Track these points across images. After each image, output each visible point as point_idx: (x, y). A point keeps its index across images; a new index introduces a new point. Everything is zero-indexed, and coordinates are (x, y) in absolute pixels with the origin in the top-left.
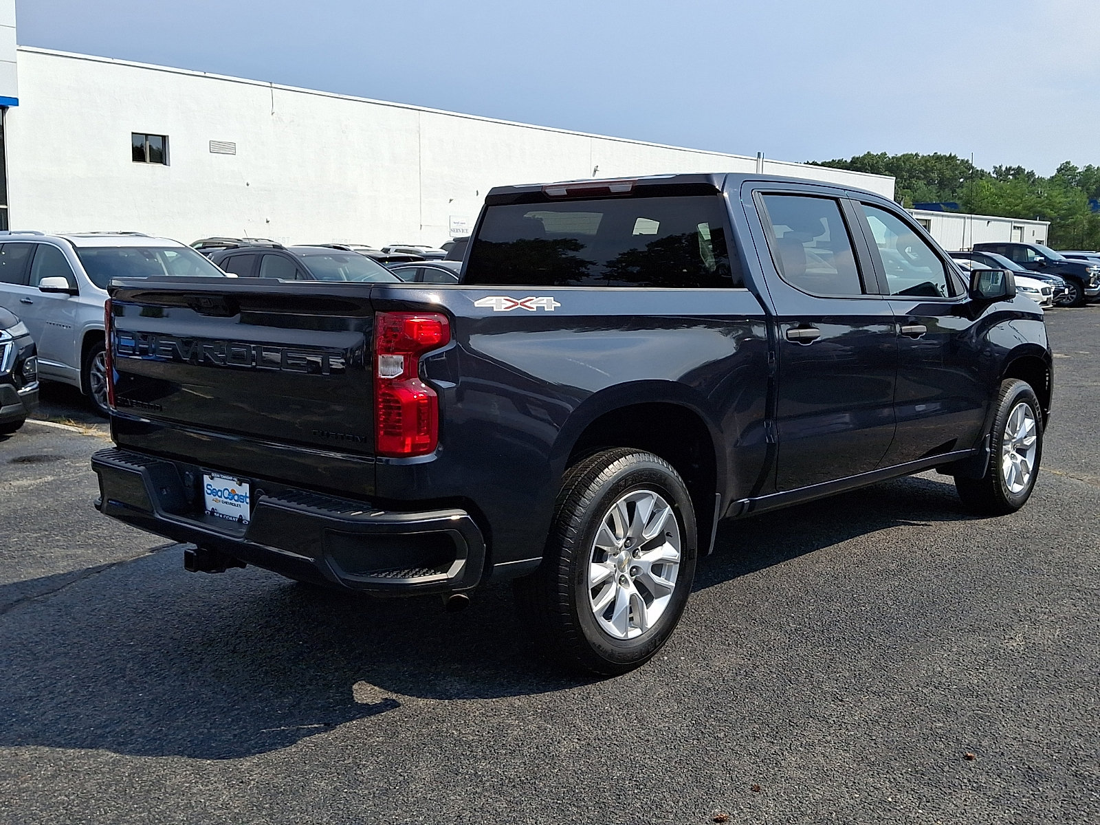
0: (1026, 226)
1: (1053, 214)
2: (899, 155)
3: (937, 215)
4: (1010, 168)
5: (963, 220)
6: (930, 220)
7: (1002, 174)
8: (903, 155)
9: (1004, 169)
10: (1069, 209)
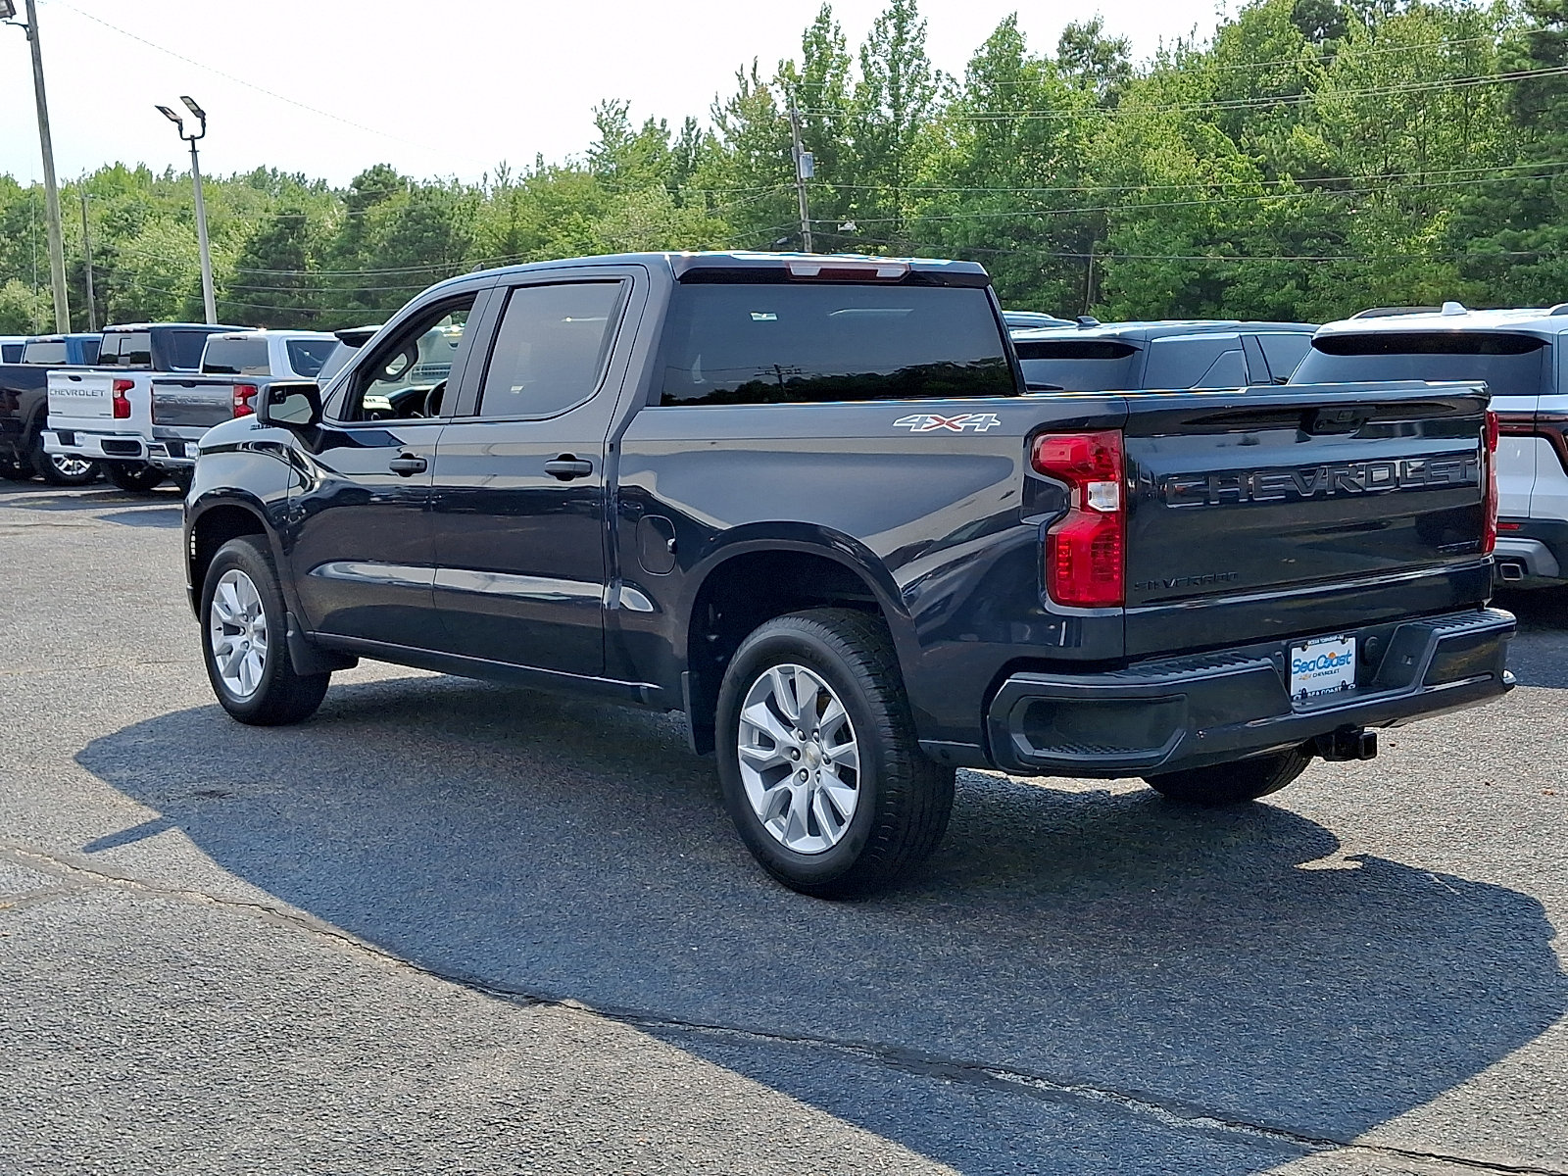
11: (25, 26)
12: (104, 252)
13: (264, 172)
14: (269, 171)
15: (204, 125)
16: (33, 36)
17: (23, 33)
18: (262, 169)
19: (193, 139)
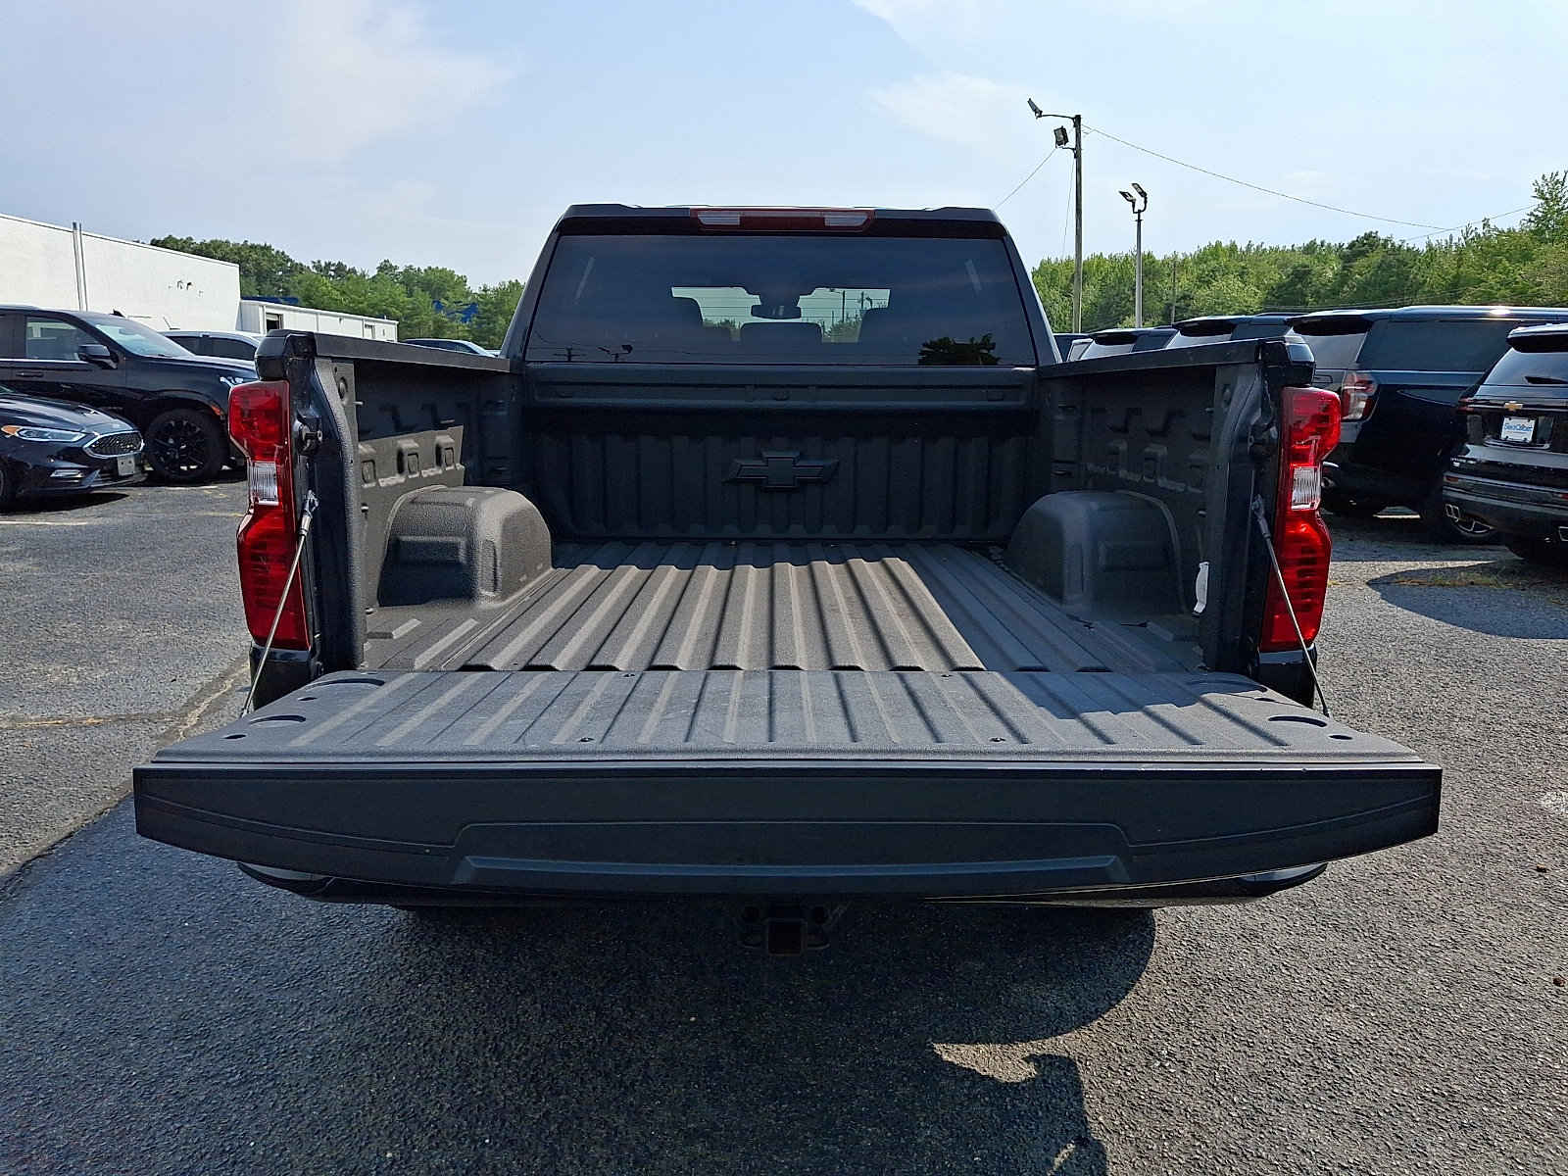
0: (376, 324)
1: (399, 314)
2: (208, 241)
3: (289, 310)
4: (330, 263)
5: (315, 316)
6: (282, 315)
7: (323, 269)
8: (212, 241)
9: (323, 264)
10: (413, 309)
11: (1073, 149)
12: (1184, 297)
13: (1315, 243)
14: (1319, 242)
15: (1146, 202)
16: (1078, 156)
17: (1072, 154)
18: (1313, 243)
19: (1139, 212)
